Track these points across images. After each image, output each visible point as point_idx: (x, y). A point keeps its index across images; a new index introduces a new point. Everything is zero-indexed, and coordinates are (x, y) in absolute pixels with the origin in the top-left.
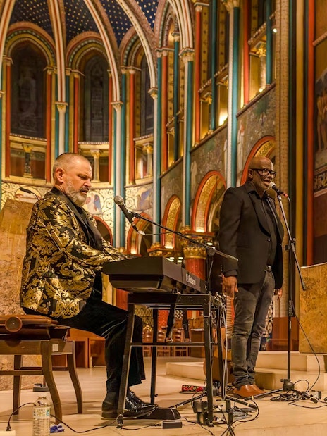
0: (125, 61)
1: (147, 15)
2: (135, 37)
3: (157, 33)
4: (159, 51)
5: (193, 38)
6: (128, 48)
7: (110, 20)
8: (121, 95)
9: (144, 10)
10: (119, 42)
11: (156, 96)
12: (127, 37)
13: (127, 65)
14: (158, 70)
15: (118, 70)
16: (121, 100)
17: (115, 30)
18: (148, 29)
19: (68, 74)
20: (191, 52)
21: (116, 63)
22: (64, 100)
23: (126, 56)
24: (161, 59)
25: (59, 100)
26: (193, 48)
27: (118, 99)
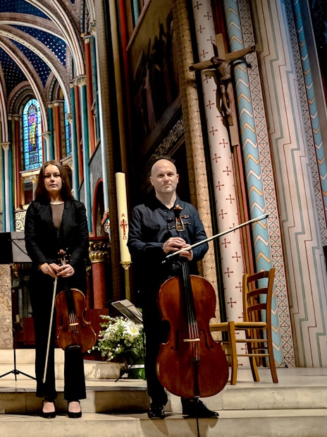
0: (50, 97)
1: (59, 57)
2: (54, 80)
3: (68, 68)
4: (71, 83)
5: (84, 66)
6: (52, 86)
7: (35, 68)
8: (48, 125)
9: (56, 54)
10: (44, 84)
11: (72, 120)
12: (50, 78)
13: (52, 100)
14: (71, 98)
15: (45, 106)
16: (49, 130)
17: (40, 76)
18: (61, 67)
19: (10, 118)
20: (83, 78)
21: (43, 101)
22: (7, 140)
23: (50, 94)
24: (73, 89)
25: (4, 141)
26: (85, 74)
27: (47, 130)
